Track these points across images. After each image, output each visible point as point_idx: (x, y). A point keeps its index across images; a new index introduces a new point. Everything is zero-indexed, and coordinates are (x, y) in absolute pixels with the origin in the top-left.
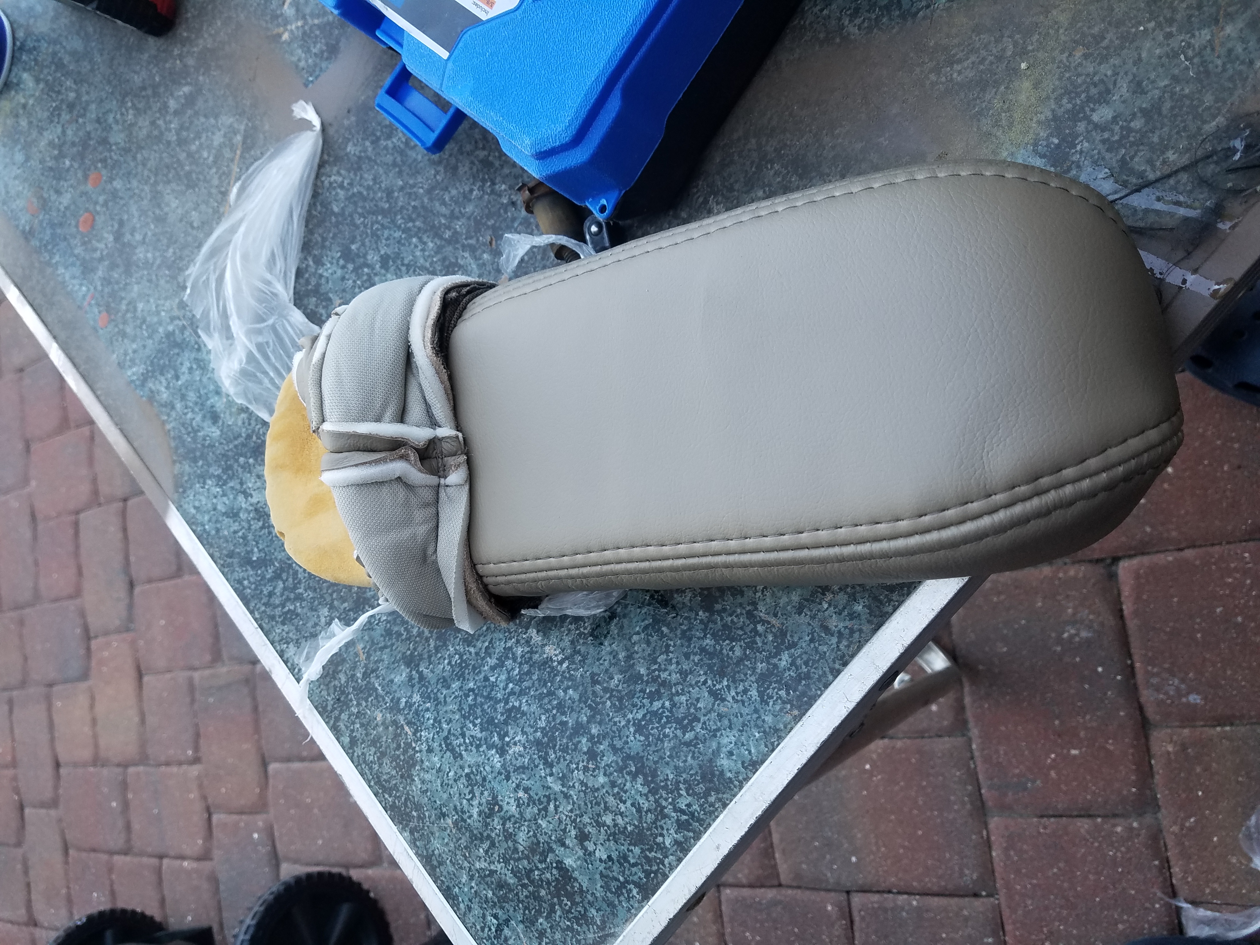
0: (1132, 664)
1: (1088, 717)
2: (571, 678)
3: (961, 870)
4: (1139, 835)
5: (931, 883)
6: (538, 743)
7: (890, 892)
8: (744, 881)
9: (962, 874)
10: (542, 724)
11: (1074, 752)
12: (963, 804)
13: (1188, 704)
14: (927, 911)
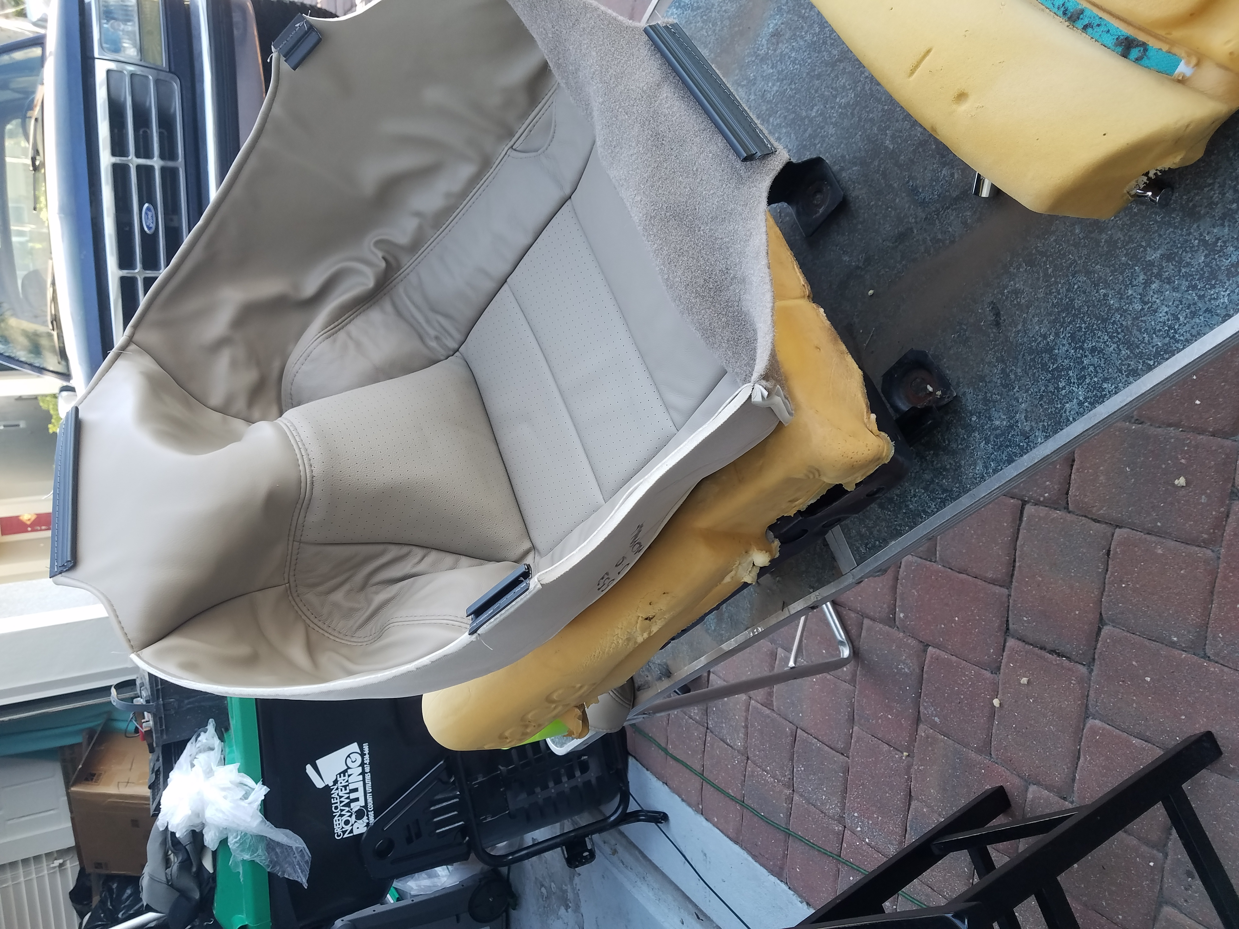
0: (921, 692)
1: (898, 705)
3: (838, 741)
4: (903, 763)
5: (825, 739)
7: (811, 735)
8: (759, 701)
9: (837, 743)
11: (890, 716)
12: (845, 715)
13: (934, 720)
14: (822, 751)
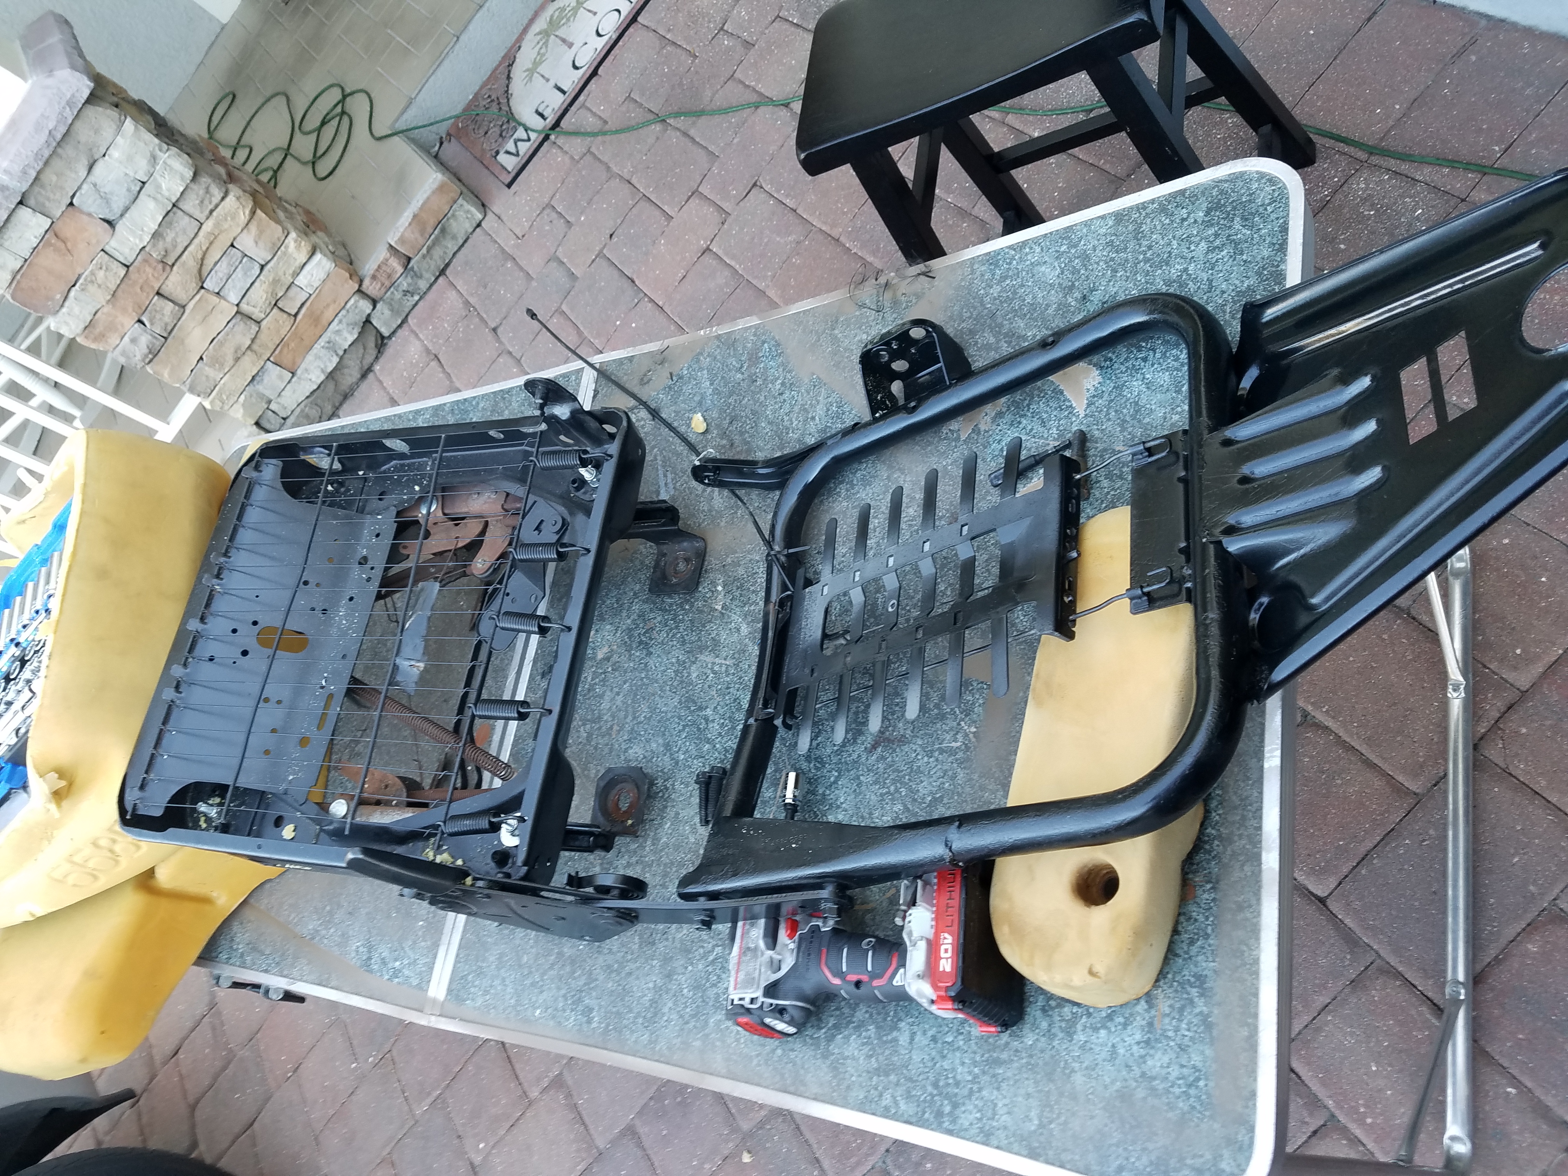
2: (1135, 285)
6: (1167, 264)
10: (1159, 271)
